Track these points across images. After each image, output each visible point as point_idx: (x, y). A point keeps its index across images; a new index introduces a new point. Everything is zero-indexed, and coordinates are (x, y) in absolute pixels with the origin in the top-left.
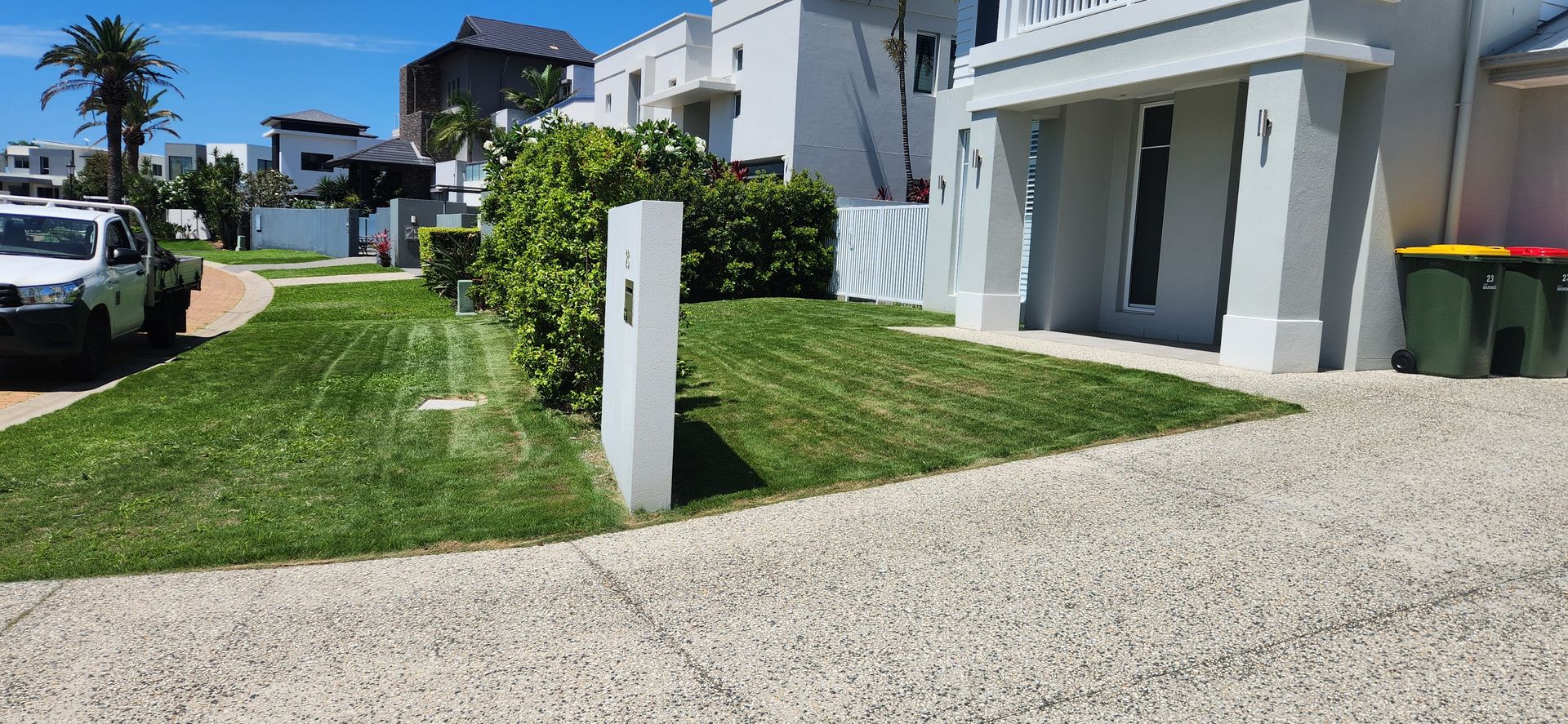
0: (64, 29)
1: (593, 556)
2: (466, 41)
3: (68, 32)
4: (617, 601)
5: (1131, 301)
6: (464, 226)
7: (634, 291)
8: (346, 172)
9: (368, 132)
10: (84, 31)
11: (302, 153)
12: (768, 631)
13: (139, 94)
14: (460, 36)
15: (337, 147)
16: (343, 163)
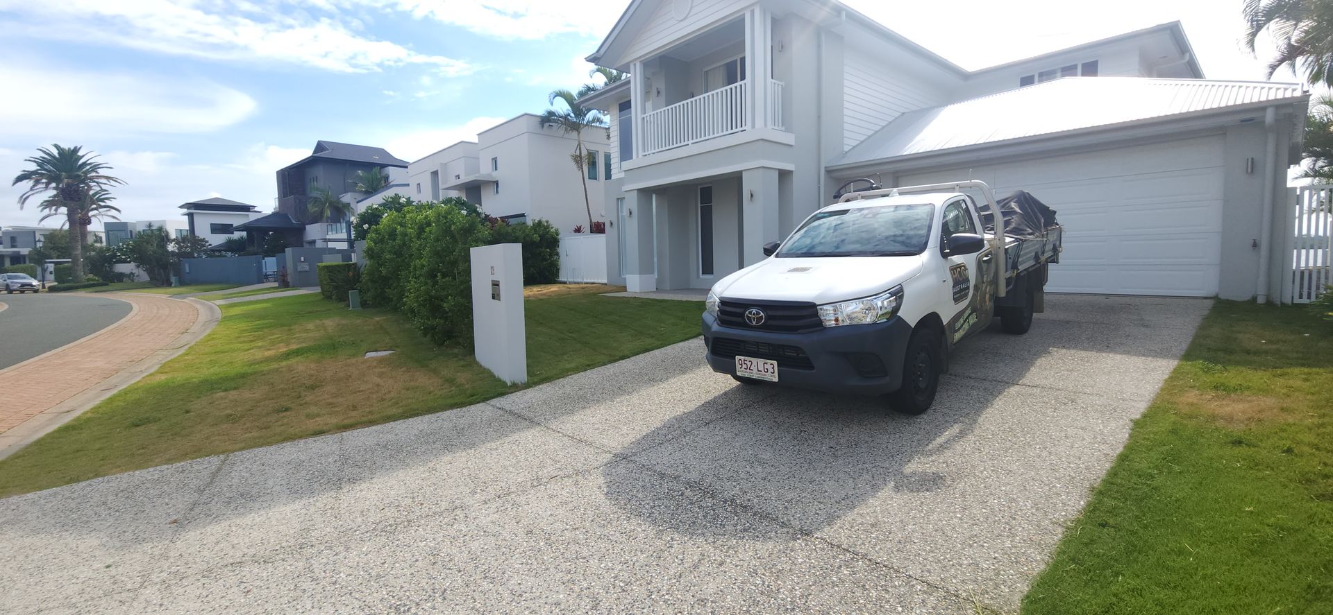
0: (26, 160)
1: (500, 406)
2: (322, 154)
3: (29, 160)
4: (520, 420)
5: (703, 273)
6: (343, 261)
7: (501, 285)
8: (244, 234)
9: (256, 209)
10: (43, 158)
11: (211, 224)
12: (592, 420)
13: (86, 193)
14: (315, 152)
15: (237, 220)
16: (240, 229)
